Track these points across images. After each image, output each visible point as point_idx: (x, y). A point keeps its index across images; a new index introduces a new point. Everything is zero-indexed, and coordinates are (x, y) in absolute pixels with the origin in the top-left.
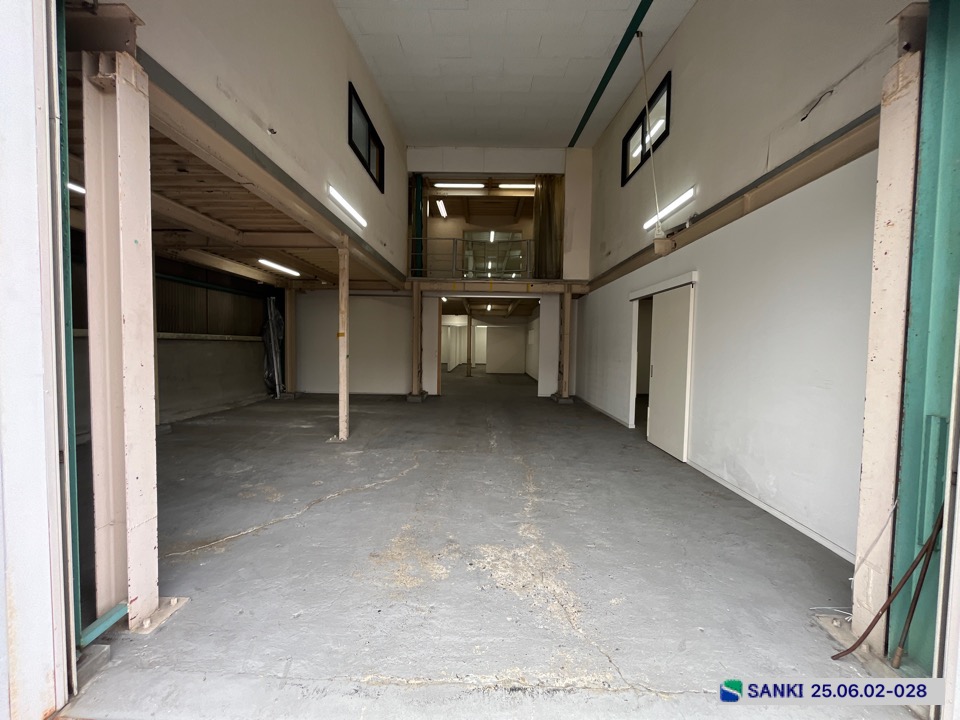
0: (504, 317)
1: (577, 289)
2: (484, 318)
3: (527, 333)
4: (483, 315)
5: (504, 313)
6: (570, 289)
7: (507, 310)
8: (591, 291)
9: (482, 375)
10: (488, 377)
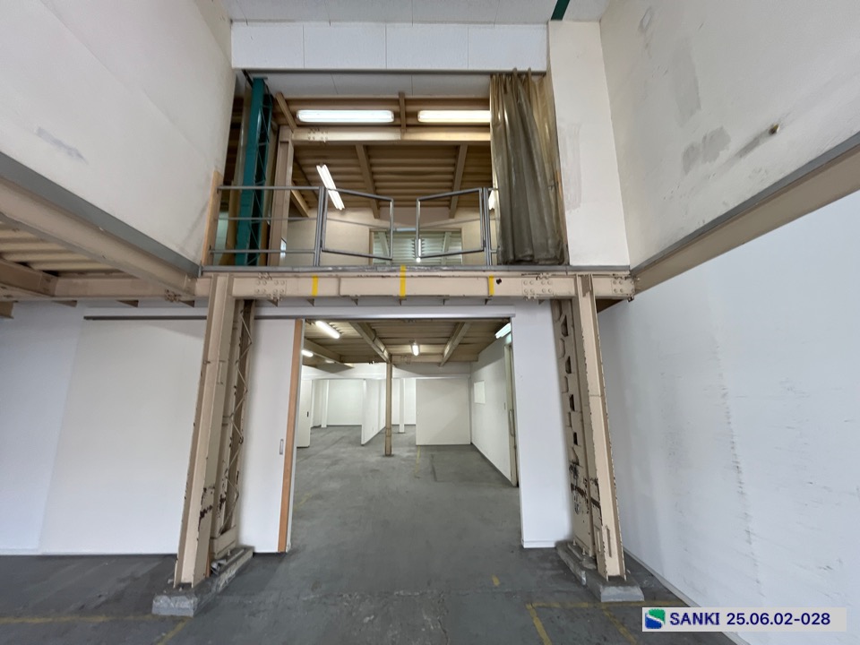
0: (439, 364)
1: (604, 288)
2: (408, 364)
3: (471, 386)
4: (408, 363)
5: (437, 359)
6: (588, 288)
7: (442, 354)
8: (637, 291)
9: (410, 451)
10: (418, 455)
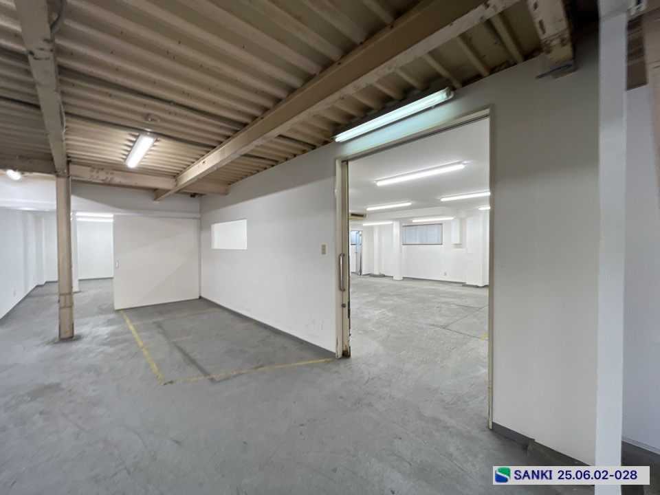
9: (109, 323)
10: (131, 327)
